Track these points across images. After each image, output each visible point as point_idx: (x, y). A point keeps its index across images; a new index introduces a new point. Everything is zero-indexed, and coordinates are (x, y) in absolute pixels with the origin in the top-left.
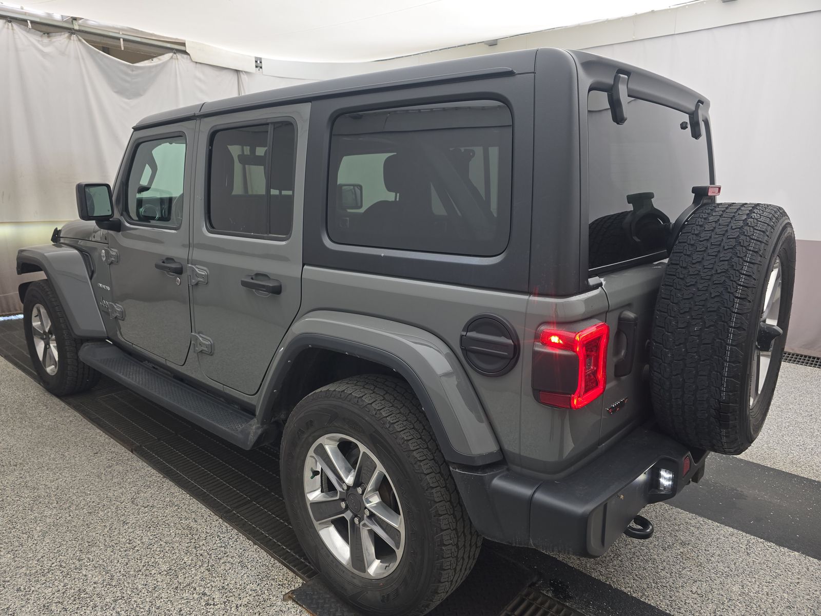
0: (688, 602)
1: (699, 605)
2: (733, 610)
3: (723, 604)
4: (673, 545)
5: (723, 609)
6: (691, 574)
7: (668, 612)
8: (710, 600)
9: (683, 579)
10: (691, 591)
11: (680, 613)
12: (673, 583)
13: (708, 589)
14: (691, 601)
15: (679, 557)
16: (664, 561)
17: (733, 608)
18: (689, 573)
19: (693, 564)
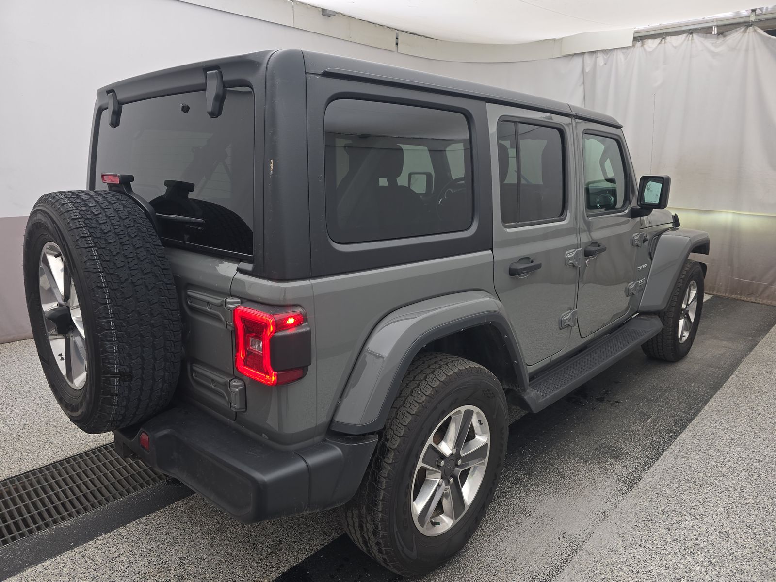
0: (115, 547)
1: (106, 553)
2: (84, 573)
3: (95, 570)
4: (184, 568)
5: (91, 567)
6: (140, 564)
7: (116, 530)
8: (105, 562)
9: (138, 555)
10: (122, 555)
11: (109, 537)
12: (139, 546)
13: (116, 568)
14: (113, 549)
15: (166, 566)
16: (167, 552)
17: (86, 575)
18: (142, 563)
19: (150, 572)
